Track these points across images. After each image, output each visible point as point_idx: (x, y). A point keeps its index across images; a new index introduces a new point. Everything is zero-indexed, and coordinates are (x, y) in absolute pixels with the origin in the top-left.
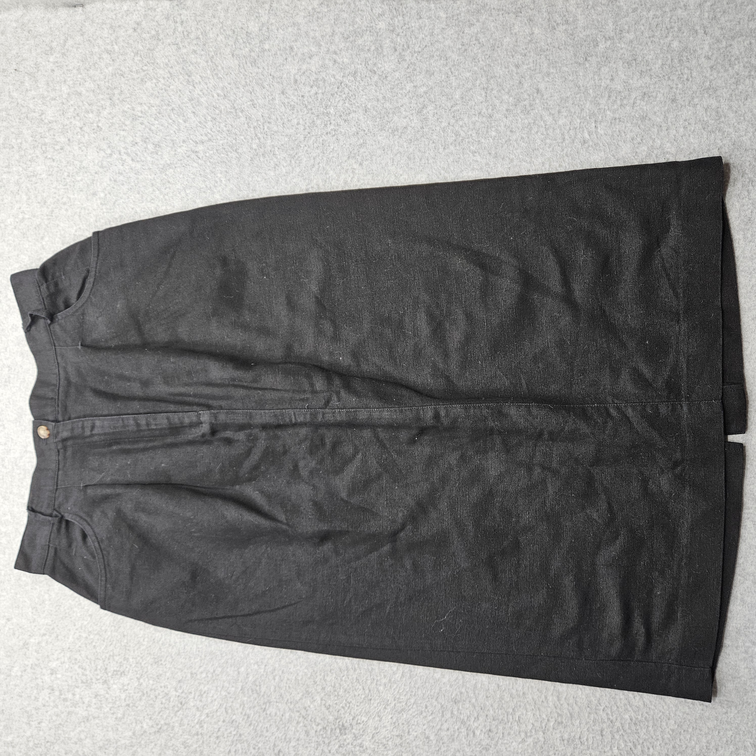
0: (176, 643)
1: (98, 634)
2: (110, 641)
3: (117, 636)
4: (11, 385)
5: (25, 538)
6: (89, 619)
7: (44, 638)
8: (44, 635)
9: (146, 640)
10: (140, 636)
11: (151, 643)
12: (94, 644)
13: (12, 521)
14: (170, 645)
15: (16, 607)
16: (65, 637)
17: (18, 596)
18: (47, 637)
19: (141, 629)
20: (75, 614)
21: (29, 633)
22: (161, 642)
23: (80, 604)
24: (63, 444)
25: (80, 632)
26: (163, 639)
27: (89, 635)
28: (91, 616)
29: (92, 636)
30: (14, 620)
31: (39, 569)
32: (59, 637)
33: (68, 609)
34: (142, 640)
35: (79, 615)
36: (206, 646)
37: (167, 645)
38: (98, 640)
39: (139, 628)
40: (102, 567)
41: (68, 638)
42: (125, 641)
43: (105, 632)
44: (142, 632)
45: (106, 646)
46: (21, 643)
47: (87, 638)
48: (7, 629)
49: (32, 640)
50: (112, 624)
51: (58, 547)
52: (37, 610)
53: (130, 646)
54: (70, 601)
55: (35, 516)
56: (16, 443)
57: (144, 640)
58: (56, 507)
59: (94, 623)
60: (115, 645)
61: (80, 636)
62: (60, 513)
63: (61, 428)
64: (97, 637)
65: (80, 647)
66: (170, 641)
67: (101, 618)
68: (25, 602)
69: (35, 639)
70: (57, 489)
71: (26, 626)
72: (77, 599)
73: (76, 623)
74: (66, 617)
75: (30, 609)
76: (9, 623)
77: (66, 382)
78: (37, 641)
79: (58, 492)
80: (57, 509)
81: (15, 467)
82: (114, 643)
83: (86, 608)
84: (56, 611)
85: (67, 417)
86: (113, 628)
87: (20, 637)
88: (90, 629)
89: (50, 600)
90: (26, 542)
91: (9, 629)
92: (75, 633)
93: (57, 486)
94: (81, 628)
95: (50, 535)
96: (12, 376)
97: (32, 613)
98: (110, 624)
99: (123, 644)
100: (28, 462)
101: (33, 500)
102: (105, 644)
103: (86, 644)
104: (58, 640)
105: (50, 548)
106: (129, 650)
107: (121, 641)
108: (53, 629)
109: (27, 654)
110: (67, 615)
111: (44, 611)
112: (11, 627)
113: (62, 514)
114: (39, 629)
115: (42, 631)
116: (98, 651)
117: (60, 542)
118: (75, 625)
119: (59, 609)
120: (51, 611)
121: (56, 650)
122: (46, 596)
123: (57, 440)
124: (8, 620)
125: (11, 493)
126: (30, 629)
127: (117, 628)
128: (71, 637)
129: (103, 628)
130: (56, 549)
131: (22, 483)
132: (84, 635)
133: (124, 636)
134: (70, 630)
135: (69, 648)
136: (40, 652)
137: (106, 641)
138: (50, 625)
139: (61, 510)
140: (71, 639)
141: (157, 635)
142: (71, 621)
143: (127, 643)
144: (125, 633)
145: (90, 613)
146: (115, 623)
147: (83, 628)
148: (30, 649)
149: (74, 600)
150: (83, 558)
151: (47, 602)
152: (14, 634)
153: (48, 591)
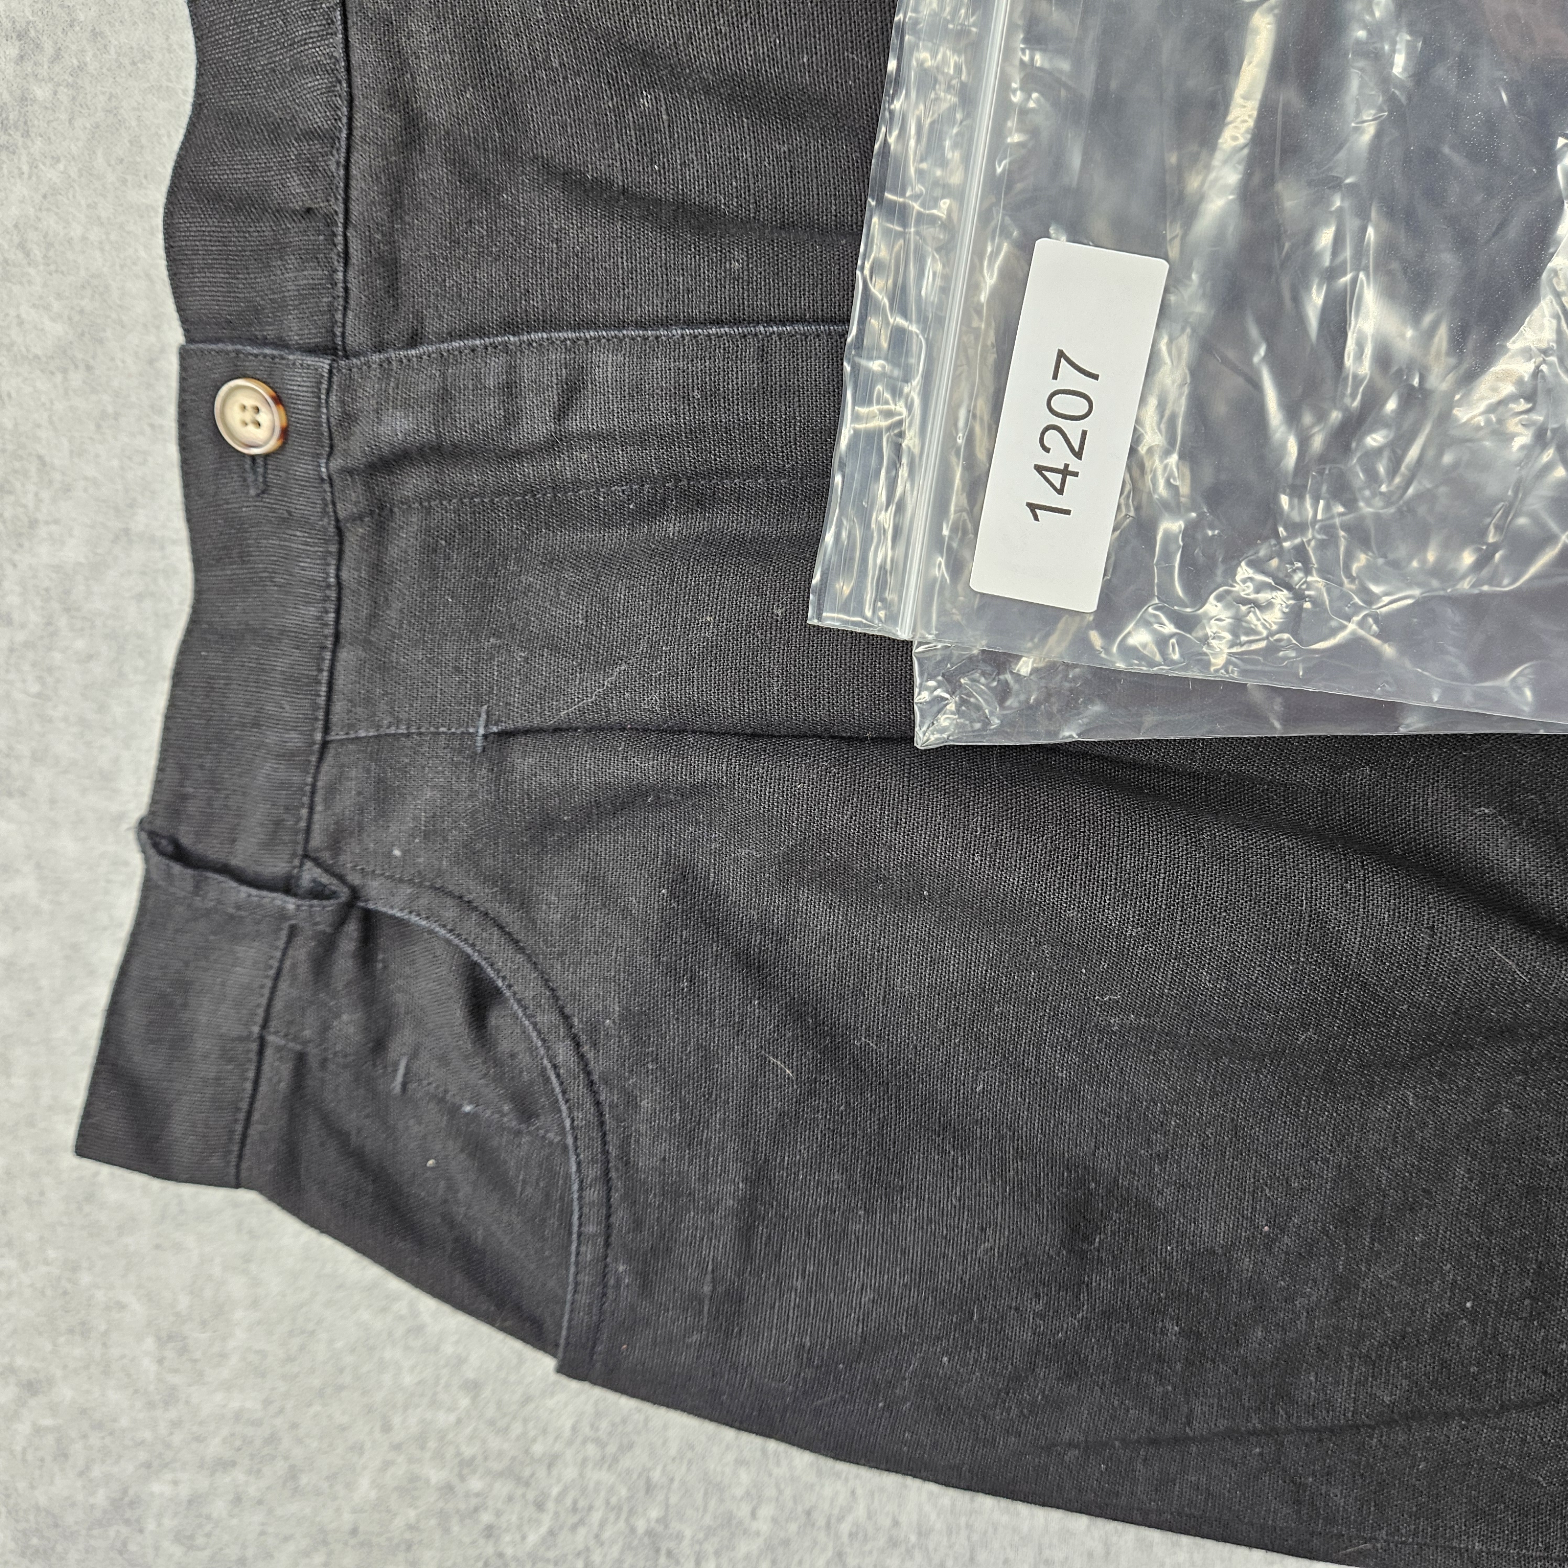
0: (923, 1532)
1: (509, 1473)
2: (575, 1509)
3: (611, 1490)
4: (38, 145)
5: (128, 994)
6: (464, 1402)
7: (225, 1480)
8: (225, 1465)
9: (766, 1511)
10: (739, 1492)
11: (793, 1527)
12: (486, 1518)
13: (45, 906)
14: (893, 1543)
15: (71, 1331)
16: (332, 1478)
17: (85, 1279)
18: (238, 1475)
19: (741, 1462)
20: (387, 1378)
21: (143, 1456)
22: (845, 1528)
23: (418, 1330)
24: (369, 488)
25: (411, 1461)
26: (860, 1511)
27: (462, 1478)
28: (473, 1387)
29: (476, 1484)
30: (65, 1393)
31: (215, 1160)
32: (304, 1480)
33: (353, 1350)
34: (744, 1511)
35: (408, 1380)
36: (1090, 1555)
37: (882, 1541)
38: (510, 1499)
39: (730, 1457)
40: (593, 1172)
41: (350, 1486)
42: (654, 1513)
43: (550, 1466)
44: (745, 1477)
45: (552, 1533)
46: (101, 1498)
47: (448, 1489)
48: (23, 1428)
49: (159, 1488)
50: (586, 1430)
51: (313, 1051)
52: (183, 1351)
53: (679, 1537)
54: (365, 1315)
55: (197, 888)
56: (67, 489)
57: (754, 1514)
58: (317, 840)
59: (491, 1423)
60: (602, 1524)
61: (414, 1479)
62: (341, 878)
63: (370, 388)
64: (502, 1488)
65: (411, 1527)
66: (896, 1523)
67: (527, 1400)
68: (122, 1307)
69: (175, 1483)
70: (325, 744)
71: (124, 1422)
72: (401, 1307)
73: (397, 1420)
74: (340, 1388)
75: (149, 1343)
76: (32, 1402)
77: (395, 119)
78: (184, 1492)
79: (329, 759)
80: (326, 856)
81: (62, 622)
82: (596, 1517)
83: (448, 1349)
84: (290, 1359)
85: (401, 326)
86: (591, 1450)
87: (97, 1472)
88: (468, 1451)
89: (255, 1303)
90: (135, 1018)
91: (38, 1431)
92: (387, 1465)
93: (326, 729)
94: (421, 1440)
95: (274, 989)
96: (41, 92)
97: (160, 1361)
98: (574, 1429)
99: (641, 1526)
100: (140, 597)
101: (184, 797)
102: (547, 1521)
103: (443, 1518)
104: (296, 1491)
105: (269, 1052)
106: (669, 1553)
107: (632, 1512)
108: (272, 1439)
109: (132, 1547)
110: (347, 1378)
111: (223, 1356)
112: (48, 1422)
113: (355, 879)
114: (198, 1439)
115: (214, 1448)
116: (509, 1551)
117: (325, 1028)
118: (387, 1428)
119: (302, 1348)
120: (263, 1354)
121: (286, 1539)
122: (237, 1286)
123: (337, 463)
124: (31, 1388)
125: (37, 758)
126: (147, 1435)
127: (612, 1449)
128: (364, 1483)
129: (538, 1449)
130: (301, 1059)
131: (102, 708)
132: (436, 1475)
133: (649, 1488)
134: (358, 1448)
135: (354, 1532)
136: (200, 1540)
137: (551, 1505)
138: (257, 1423)
139: (346, 860)
140: (364, 1488)
141: (828, 1491)
142: (369, 1409)
143: (664, 1520)
144: (656, 1475)
145: (470, 1375)
146: (604, 1425)
147: (432, 1444)
148: (151, 1526)
149: (384, 1310)
150: (454, 1111)
151: (238, 1315)
152: (62, 1455)
153: (247, 1259)
